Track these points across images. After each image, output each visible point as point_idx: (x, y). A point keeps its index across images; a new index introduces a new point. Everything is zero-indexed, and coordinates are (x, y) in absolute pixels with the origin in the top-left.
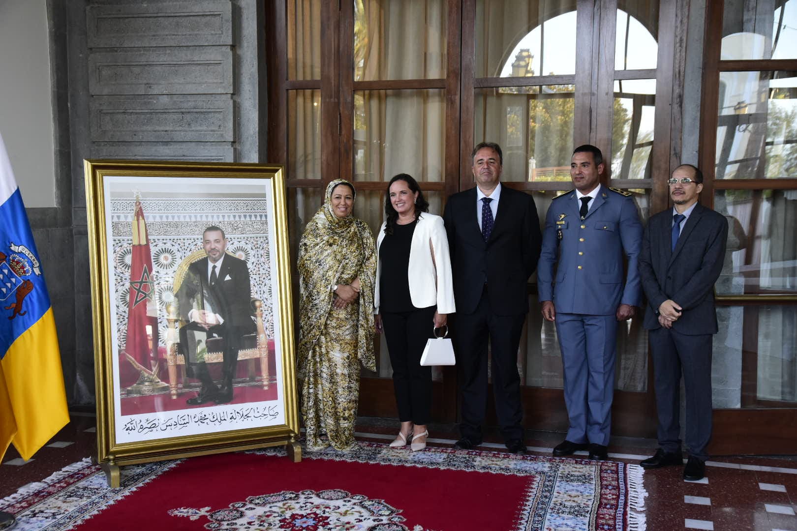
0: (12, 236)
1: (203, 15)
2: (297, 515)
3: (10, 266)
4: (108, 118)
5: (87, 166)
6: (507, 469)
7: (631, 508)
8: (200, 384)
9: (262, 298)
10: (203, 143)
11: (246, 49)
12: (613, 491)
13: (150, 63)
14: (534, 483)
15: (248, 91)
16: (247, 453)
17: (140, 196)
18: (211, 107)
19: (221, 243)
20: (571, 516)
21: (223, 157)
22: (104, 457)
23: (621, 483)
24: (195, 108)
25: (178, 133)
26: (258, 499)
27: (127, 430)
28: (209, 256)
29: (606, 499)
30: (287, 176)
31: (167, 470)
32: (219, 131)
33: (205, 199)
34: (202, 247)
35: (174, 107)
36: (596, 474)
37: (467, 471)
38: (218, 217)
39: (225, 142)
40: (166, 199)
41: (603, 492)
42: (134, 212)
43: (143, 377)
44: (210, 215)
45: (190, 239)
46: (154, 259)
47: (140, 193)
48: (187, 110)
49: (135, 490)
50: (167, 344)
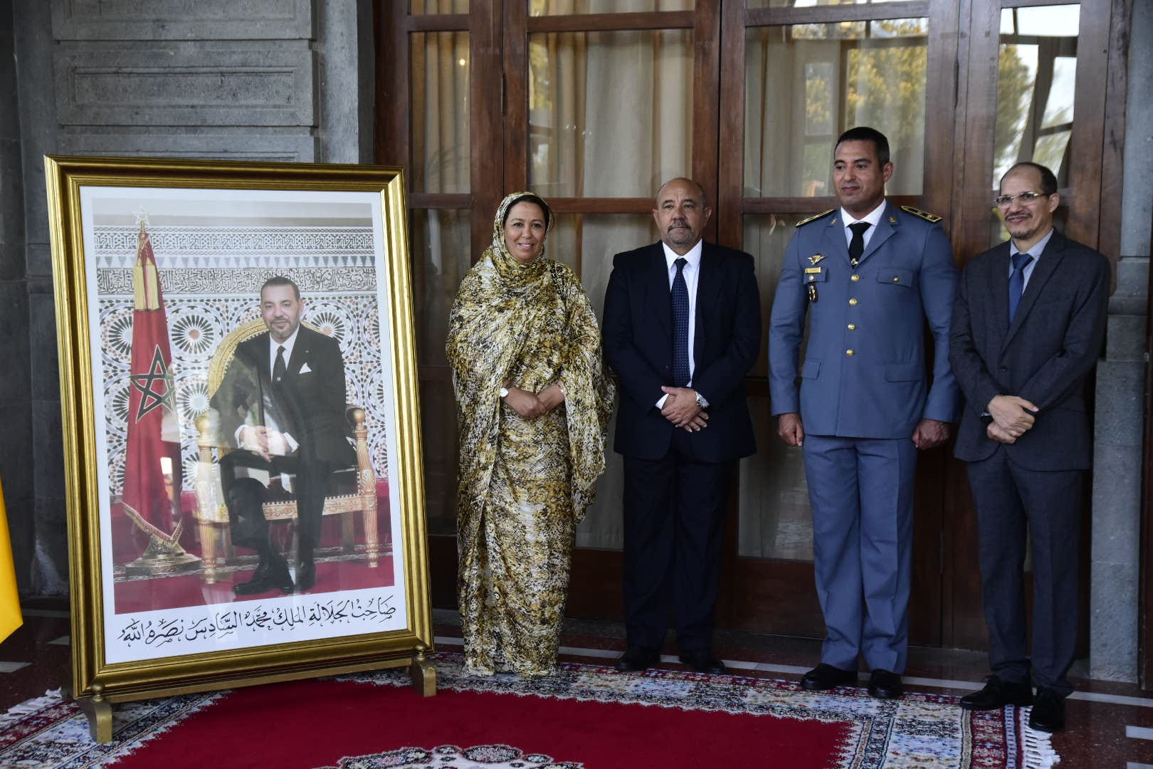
4: (86, 83)
5: (51, 168)
6: (803, 710)
8: (256, 557)
9: (366, 405)
10: (259, 129)
12: (995, 753)
14: (851, 734)
15: (338, 35)
16: (339, 680)
17: (148, 223)
18: (274, 63)
19: (293, 306)
21: (296, 154)
23: (1009, 738)
24: (244, 65)
25: (214, 110)
27: (126, 639)
28: (271, 331)
29: (980, 765)
30: (410, 189)
31: (198, 710)
32: (287, 107)
33: (263, 228)
34: (259, 314)
35: (205, 64)
36: (963, 720)
37: (731, 712)
38: (287, 260)
39: (298, 126)
40: (194, 228)
41: (975, 753)
42: (137, 250)
43: (155, 544)
44: (272, 257)
45: (238, 300)
46: (173, 335)
47: (146, 217)
48: (230, 69)
49: (140, 745)
50: (198, 487)
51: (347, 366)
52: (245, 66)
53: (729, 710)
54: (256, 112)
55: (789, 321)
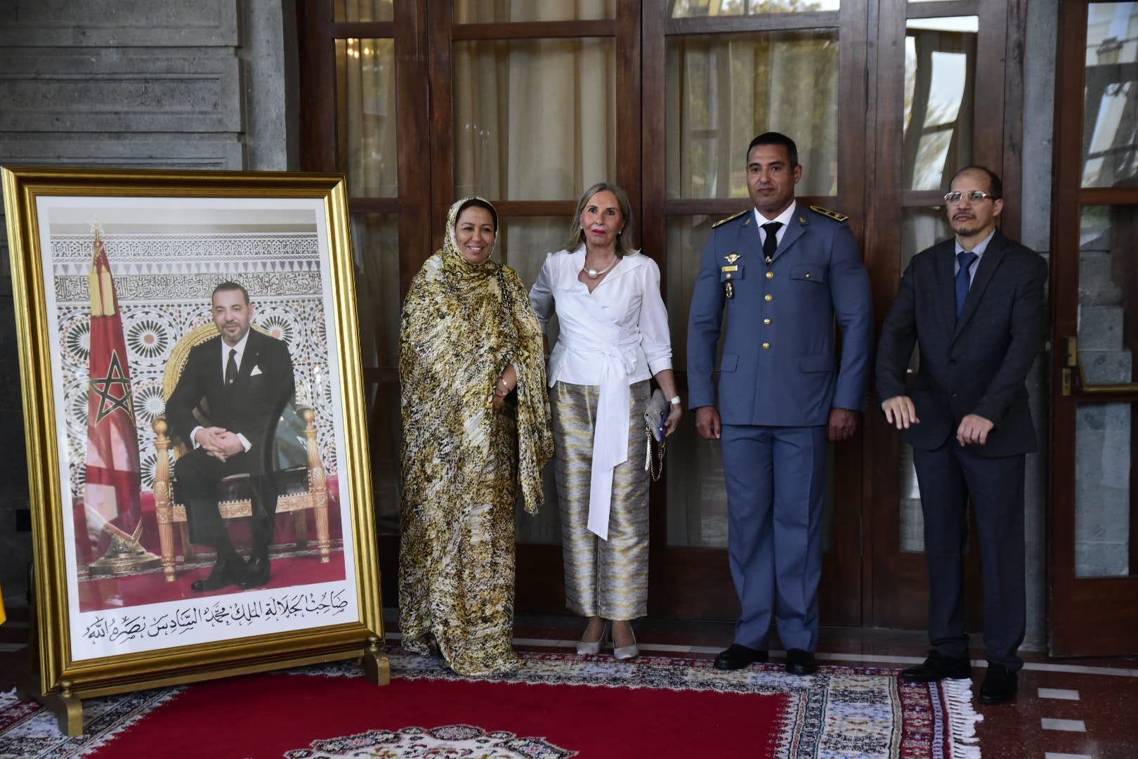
5: (8, 178)
6: (742, 685)
7: (954, 738)
8: (214, 554)
9: (315, 405)
10: (184, 135)
12: (924, 715)
14: (791, 704)
15: (264, 44)
16: (292, 672)
18: (199, 71)
19: (242, 310)
20: (859, 753)
21: (223, 160)
22: (52, 686)
23: (934, 702)
24: (168, 72)
25: (138, 116)
26: (331, 743)
27: (90, 637)
28: (223, 334)
29: (912, 725)
31: (160, 705)
32: (214, 113)
33: (212, 235)
34: (211, 318)
35: (129, 69)
36: (891, 689)
37: (675, 690)
38: (236, 265)
39: (225, 132)
40: (146, 235)
41: (906, 714)
42: (92, 257)
43: (116, 544)
44: (222, 263)
45: (190, 305)
46: (129, 340)
47: (100, 226)
48: (154, 76)
49: (112, 737)
50: (156, 487)
51: (296, 367)
52: (170, 73)
53: (673, 688)
54: (181, 119)
55: (707, 318)
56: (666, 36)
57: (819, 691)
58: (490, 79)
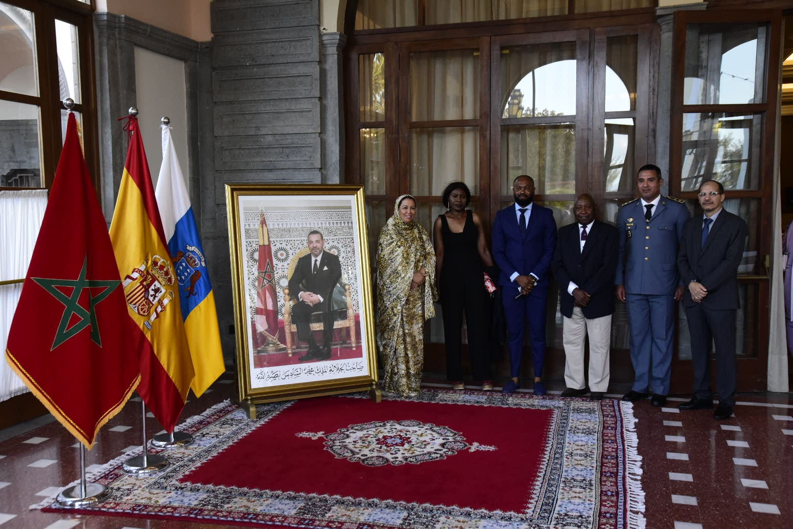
0: (187, 238)
1: (298, 76)
2: (387, 436)
3: (187, 260)
4: (227, 153)
5: (228, 189)
6: (533, 405)
7: (626, 429)
9: (350, 283)
10: (298, 170)
11: (329, 100)
12: (612, 419)
13: (259, 112)
14: (554, 414)
15: (331, 131)
16: (340, 396)
18: (304, 143)
19: (320, 242)
20: (584, 435)
21: (313, 180)
22: (243, 398)
23: (617, 413)
25: (279, 162)
26: (357, 426)
27: (258, 379)
28: (312, 253)
29: (607, 423)
30: (364, 191)
31: (286, 408)
32: (310, 160)
33: (308, 211)
34: (307, 246)
35: (276, 144)
36: (598, 407)
38: (318, 224)
39: (314, 168)
40: (282, 211)
41: (604, 418)
42: (260, 221)
43: (268, 340)
44: (312, 223)
45: (299, 240)
46: (274, 255)
47: (263, 208)
48: (286, 146)
49: (267, 420)
50: (284, 317)
52: (292, 144)
53: (503, 406)
54: (296, 163)
56: (501, 126)
57: (567, 408)
58: (425, 145)
